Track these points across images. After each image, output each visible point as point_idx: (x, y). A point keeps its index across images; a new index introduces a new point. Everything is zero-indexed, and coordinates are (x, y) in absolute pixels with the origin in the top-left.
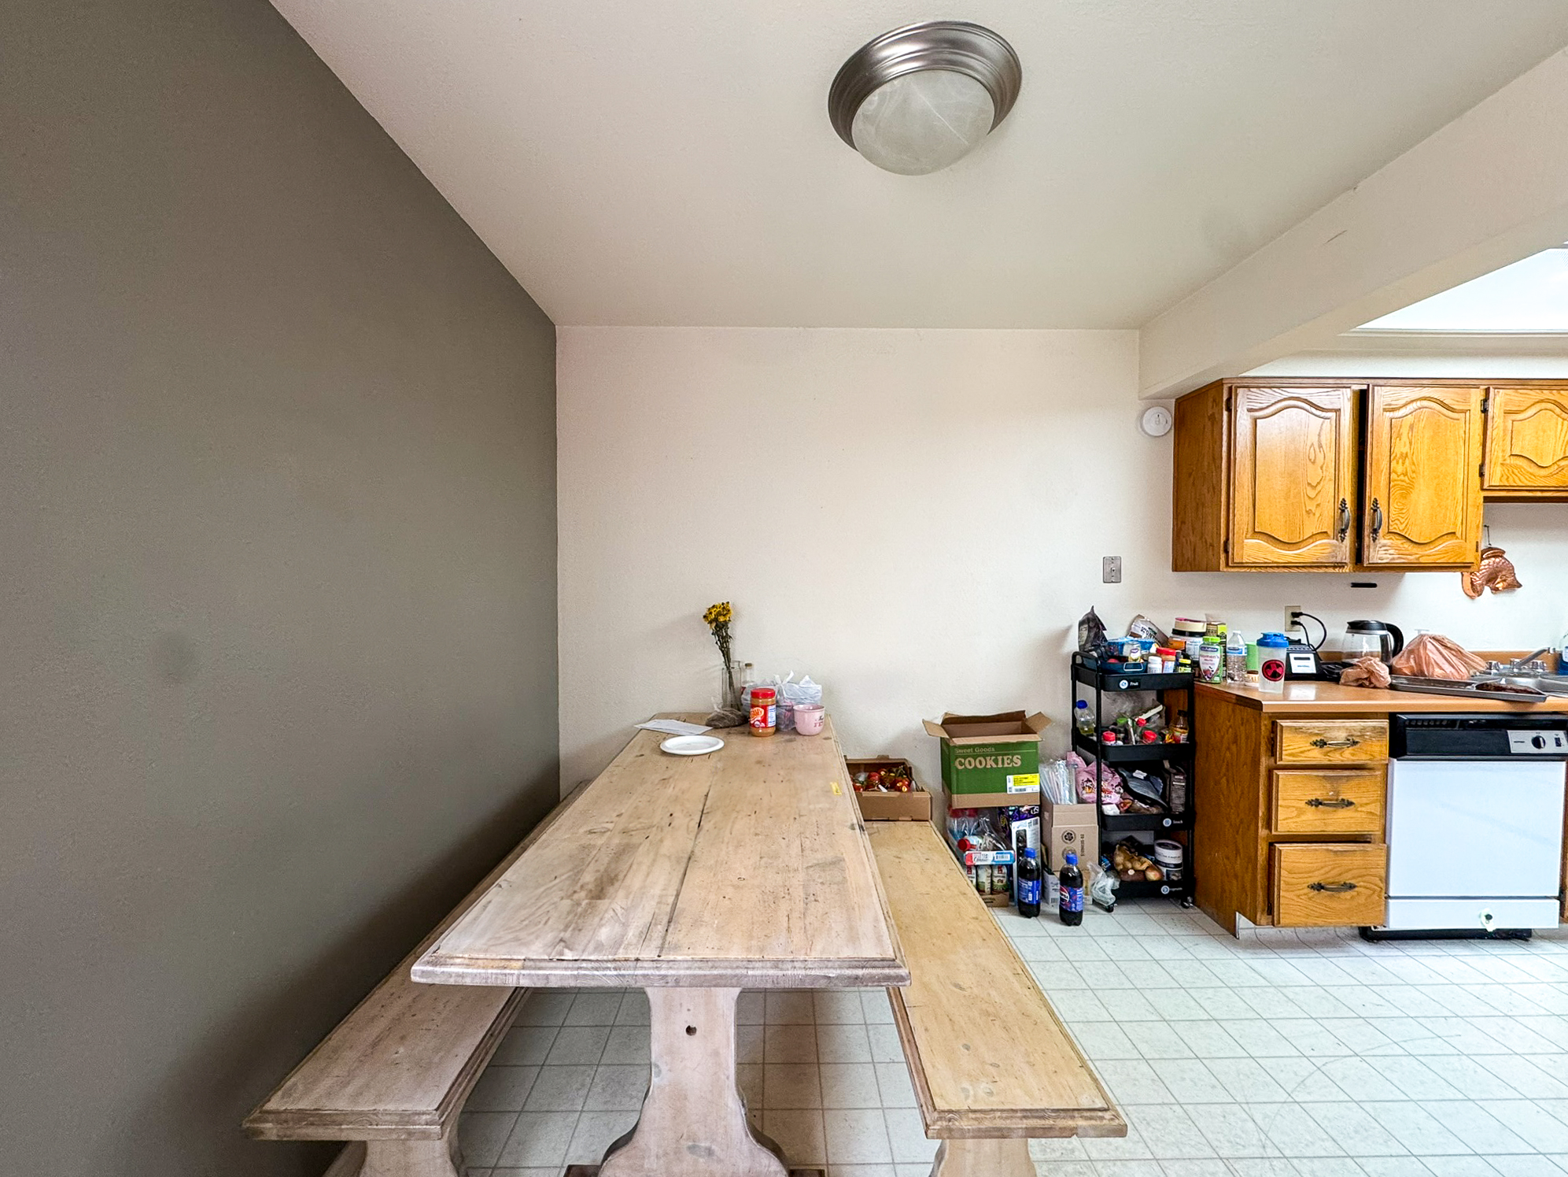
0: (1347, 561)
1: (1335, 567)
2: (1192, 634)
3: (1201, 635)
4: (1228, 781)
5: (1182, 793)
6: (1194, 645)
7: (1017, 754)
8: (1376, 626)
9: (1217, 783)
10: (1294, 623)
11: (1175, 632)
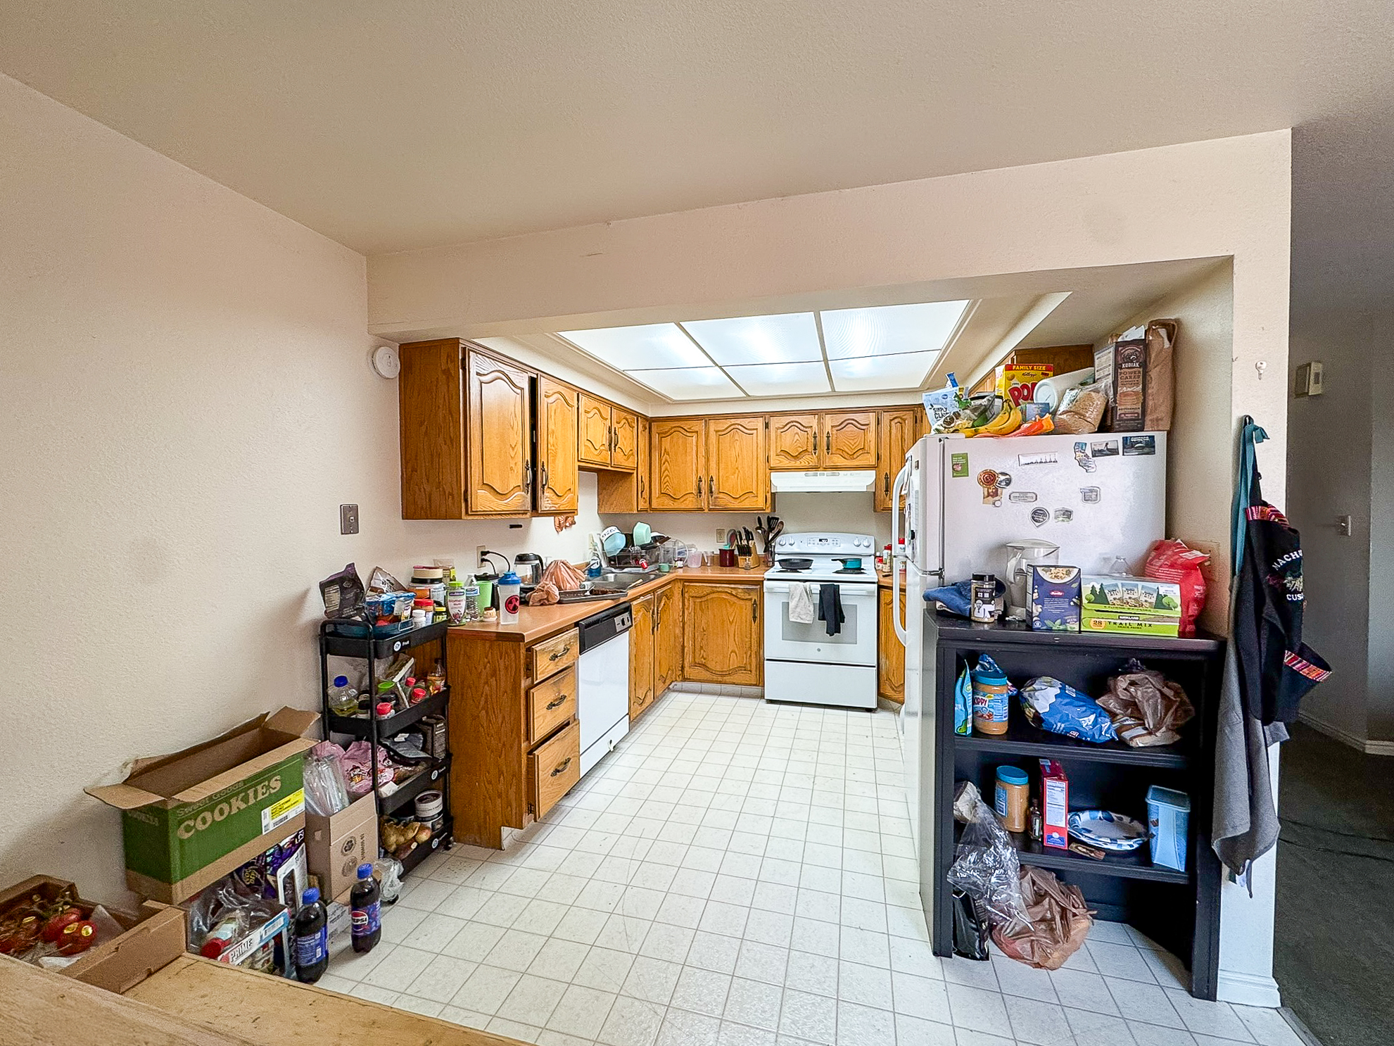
0: (529, 509)
1: (523, 514)
2: (433, 581)
3: (440, 580)
4: (487, 712)
5: (443, 739)
6: (438, 591)
7: (275, 775)
8: (533, 558)
9: (476, 717)
10: (483, 560)
11: (414, 580)
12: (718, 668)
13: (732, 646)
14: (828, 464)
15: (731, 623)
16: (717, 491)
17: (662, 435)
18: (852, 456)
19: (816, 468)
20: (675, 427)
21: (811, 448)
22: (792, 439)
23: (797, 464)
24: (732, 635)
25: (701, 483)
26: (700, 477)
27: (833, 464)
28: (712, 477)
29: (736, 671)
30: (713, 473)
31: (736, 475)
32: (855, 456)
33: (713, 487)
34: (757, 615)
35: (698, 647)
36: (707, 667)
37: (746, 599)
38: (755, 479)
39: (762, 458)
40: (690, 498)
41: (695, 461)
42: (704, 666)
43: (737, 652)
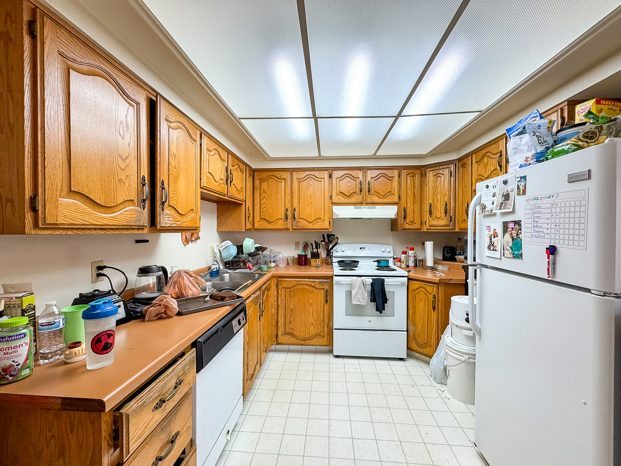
1: (138, 229)
10: (99, 275)
12: (302, 335)
13: (311, 320)
14: (369, 201)
15: (311, 305)
16: (298, 218)
17: (262, 180)
18: (384, 196)
19: (361, 203)
20: (270, 175)
21: (358, 191)
22: (346, 185)
23: (350, 201)
24: (311, 312)
25: (287, 212)
26: (287, 208)
27: (372, 201)
28: (295, 208)
29: (313, 337)
30: (295, 205)
31: (310, 208)
32: (385, 196)
33: (295, 214)
34: (328, 299)
35: (288, 321)
36: (294, 335)
37: (321, 289)
38: (322, 210)
39: (327, 196)
40: (280, 222)
41: (283, 197)
42: (292, 334)
43: (315, 325)
